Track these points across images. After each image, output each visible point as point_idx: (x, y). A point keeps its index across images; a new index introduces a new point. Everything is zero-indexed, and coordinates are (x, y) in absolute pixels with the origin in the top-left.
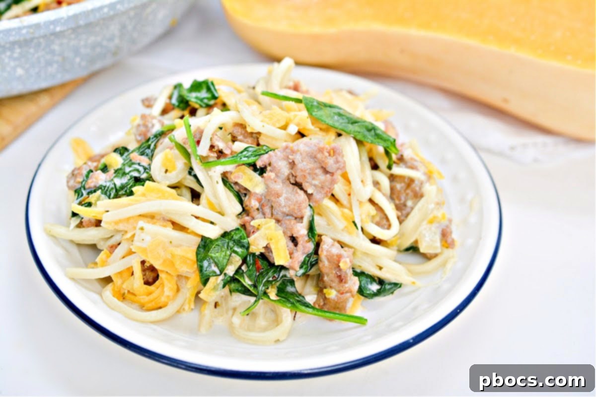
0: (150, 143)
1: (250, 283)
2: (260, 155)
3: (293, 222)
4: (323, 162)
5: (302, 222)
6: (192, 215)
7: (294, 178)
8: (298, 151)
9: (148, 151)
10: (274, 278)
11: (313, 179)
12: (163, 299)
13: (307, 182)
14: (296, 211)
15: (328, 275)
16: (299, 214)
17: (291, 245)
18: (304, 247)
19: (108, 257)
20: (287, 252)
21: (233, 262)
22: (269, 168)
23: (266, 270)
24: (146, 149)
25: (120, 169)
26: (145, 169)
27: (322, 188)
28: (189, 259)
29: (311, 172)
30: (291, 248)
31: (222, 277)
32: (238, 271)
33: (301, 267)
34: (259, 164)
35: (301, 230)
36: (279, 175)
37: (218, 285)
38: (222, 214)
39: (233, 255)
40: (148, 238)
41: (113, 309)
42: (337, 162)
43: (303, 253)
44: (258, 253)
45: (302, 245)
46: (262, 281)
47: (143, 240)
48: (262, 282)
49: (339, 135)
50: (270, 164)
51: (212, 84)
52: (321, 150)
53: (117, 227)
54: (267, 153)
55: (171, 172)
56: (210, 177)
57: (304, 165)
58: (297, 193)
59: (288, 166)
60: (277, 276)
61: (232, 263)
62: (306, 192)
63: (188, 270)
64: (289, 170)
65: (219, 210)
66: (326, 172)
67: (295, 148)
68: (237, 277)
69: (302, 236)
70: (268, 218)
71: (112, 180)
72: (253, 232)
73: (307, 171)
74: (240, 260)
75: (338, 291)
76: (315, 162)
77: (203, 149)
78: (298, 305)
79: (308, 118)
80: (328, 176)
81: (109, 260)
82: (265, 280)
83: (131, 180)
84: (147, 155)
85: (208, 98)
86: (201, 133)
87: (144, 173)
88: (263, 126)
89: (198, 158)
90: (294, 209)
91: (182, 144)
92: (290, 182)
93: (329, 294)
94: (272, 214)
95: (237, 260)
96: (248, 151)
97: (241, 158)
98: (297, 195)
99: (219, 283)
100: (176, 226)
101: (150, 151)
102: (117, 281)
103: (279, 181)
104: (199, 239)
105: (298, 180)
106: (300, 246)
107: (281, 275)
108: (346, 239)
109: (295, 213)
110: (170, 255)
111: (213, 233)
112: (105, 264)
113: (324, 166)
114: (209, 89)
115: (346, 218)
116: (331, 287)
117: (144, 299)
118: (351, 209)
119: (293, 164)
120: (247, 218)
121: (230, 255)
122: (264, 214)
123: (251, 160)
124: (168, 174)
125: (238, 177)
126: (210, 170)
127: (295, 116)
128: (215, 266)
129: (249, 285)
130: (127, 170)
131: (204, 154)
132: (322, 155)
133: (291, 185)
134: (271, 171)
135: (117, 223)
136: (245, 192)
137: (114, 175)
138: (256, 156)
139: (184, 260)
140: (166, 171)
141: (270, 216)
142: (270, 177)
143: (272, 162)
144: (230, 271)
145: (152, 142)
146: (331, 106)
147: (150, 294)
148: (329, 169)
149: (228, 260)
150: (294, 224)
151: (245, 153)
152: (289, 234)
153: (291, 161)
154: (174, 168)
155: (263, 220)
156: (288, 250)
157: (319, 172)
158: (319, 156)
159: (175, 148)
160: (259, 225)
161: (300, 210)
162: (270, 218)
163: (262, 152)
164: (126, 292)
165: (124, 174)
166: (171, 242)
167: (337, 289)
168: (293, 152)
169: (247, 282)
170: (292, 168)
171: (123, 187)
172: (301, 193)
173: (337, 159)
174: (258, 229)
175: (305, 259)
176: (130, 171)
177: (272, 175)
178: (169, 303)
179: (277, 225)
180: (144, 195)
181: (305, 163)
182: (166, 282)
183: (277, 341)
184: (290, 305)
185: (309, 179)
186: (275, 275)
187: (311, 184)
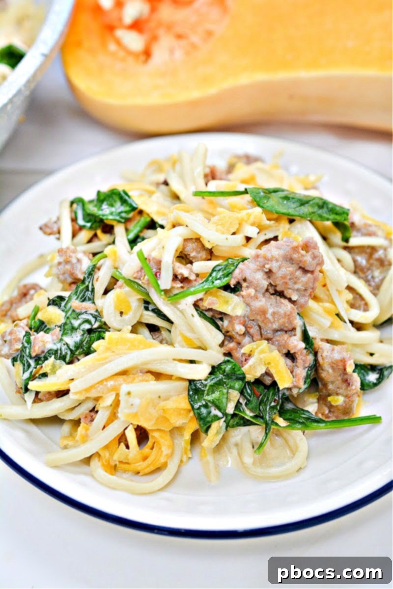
0: (87, 283)
1: (252, 414)
2: (231, 273)
3: (286, 337)
4: (301, 261)
5: (295, 335)
6: (174, 360)
7: (273, 288)
8: (273, 257)
9: (88, 294)
10: (276, 402)
11: (295, 283)
12: (162, 460)
13: (289, 289)
14: (287, 325)
15: (332, 382)
16: (290, 327)
17: (289, 362)
18: (304, 361)
19: (87, 430)
20: (289, 372)
21: (231, 398)
22: (244, 285)
23: (265, 396)
24: (85, 292)
25: (65, 324)
26: (95, 317)
27: (306, 290)
28: (182, 409)
29: (291, 277)
30: (291, 366)
31: (223, 419)
32: (238, 405)
33: (305, 382)
34: (233, 283)
35: (296, 343)
36: (258, 289)
37: (221, 428)
38: (203, 348)
39: (230, 391)
40: (137, 401)
41: (114, 489)
42: (314, 257)
43: (305, 368)
44: (252, 380)
45: (301, 359)
46: (266, 409)
47: (132, 405)
48: (266, 411)
49: (291, 221)
50: (245, 280)
51: (126, 194)
52: (295, 249)
53: (88, 395)
54: (236, 267)
55: (126, 314)
56: (182, 312)
57: (283, 271)
58: (282, 303)
59: (265, 277)
60: (277, 399)
61: (230, 400)
62: (290, 300)
63: (184, 421)
64: (267, 281)
65: (199, 344)
66: (305, 271)
67: (269, 255)
68: (237, 412)
69: (300, 350)
70: (257, 340)
71: (61, 340)
72: (246, 360)
73: (288, 277)
74: (238, 394)
75: (346, 396)
76: (292, 264)
77: (166, 281)
78: (308, 423)
79: (262, 213)
80: (309, 275)
81: (89, 432)
82: (268, 408)
83: (85, 335)
84: (89, 299)
85: (125, 212)
86: (159, 263)
87: (95, 322)
88: (227, 239)
89: (163, 293)
90: (284, 323)
91: (132, 279)
92: (270, 292)
93: (336, 401)
94: (261, 335)
95: (235, 395)
96: (215, 271)
97: (213, 282)
98: (283, 306)
99: (222, 426)
100: (158, 376)
101: (90, 293)
102: (106, 454)
103: (260, 295)
104: (187, 383)
105: (278, 289)
106: (300, 361)
107: (280, 395)
108: (335, 336)
109: (287, 327)
110: (162, 411)
111: (200, 372)
112: (85, 439)
113: (303, 266)
114: (124, 201)
115: (328, 312)
116: (337, 394)
117: (141, 466)
118: (333, 302)
119: (269, 273)
120: (232, 345)
121: (228, 393)
122: (252, 336)
123: (224, 281)
124: (124, 316)
125: (213, 303)
126: (179, 303)
127: (249, 215)
128: (215, 409)
129: (251, 417)
130: (76, 323)
131: (168, 287)
132: (297, 254)
133: (272, 297)
134: (248, 287)
135: (88, 390)
136: (220, 316)
137: (61, 333)
138: (227, 275)
139: (178, 411)
140: (121, 313)
141: (259, 337)
142: (249, 295)
143: (247, 277)
144: (230, 409)
145: (89, 282)
146: (275, 191)
147: (145, 458)
148: (307, 268)
149: (227, 398)
150: (288, 339)
151: (214, 274)
152: (285, 351)
153: (267, 270)
154: (129, 307)
155: (254, 345)
156: (289, 369)
157: (299, 273)
158: (295, 256)
159: (124, 285)
160: (251, 351)
161: (290, 322)
162: (261, 340)
163: (233, 268)
164: (117, 463)
165: (73, 329)
166: (159, 397)
167: (345, 394)
168: (267, 260)
169: (249, 414)
170: (269, 277)
171: (79, 346)
172: (286, 302)
173: (313, 253)
174: (250, 356)
175: (307, 373)
176: (80, 325)
177: (252, 291)
178: (169, 462)
179: (269, 345)
180: (108, 349)
181: (284, 269)
182: (162, 441)
183: (300, 469)
184: (300, 426)
185: (290, 284)
186: (275, 398)
187: (294, 290)
